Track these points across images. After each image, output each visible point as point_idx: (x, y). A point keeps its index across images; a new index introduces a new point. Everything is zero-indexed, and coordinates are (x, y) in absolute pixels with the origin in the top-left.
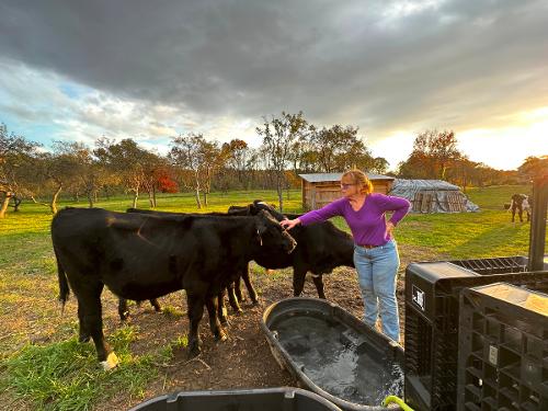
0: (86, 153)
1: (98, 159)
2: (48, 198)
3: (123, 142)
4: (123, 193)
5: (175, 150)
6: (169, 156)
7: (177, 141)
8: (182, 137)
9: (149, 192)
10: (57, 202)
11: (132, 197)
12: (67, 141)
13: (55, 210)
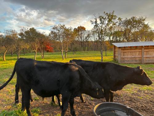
0: (16, 35)
3: (30, 29)
4: (30, 52)
5: (52, 32)
6: (50, 35)
7: (54, 28)
8: (56, 26)
9: (41, 52)
10: (5, 56)
11: (34, 54)
12: (9, 30)
13: (5, 59)
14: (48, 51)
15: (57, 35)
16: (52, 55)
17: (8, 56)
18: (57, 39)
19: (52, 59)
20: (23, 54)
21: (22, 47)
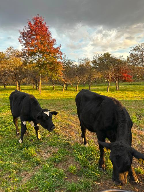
0: (89, 63)
1: (93, 65)
2: (75, 84)
4: (102, 82)
5: (132, 55)
6: (128, 59)
7: (135, 49)
8: (138, 46)
9: (116, 82)
10: (78, 86)
11: (107, 84)
12: (83, 58)
13: (77, 89)
14: (124, 81)
15: (138, 59)
16: (129, 86)
17: (81, 86)
18: (139, 64)
19: (130, 90)
20: (95, 85)
21: (95, 77)
